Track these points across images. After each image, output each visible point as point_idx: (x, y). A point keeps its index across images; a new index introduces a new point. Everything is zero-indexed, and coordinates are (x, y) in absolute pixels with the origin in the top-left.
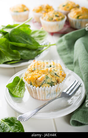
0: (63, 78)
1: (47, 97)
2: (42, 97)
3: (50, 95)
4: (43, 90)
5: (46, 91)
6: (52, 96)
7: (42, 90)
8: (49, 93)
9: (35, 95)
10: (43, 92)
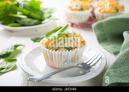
0: (83, 45)
1: (64, 65)
2: (58, 65)
3: (67, 62)
4: (60, 55)
5: (63, 57)
6: (69, 64)
7: (58, 55)
8: (66, 60)
9: (51, 62)
10: (60, 57)
